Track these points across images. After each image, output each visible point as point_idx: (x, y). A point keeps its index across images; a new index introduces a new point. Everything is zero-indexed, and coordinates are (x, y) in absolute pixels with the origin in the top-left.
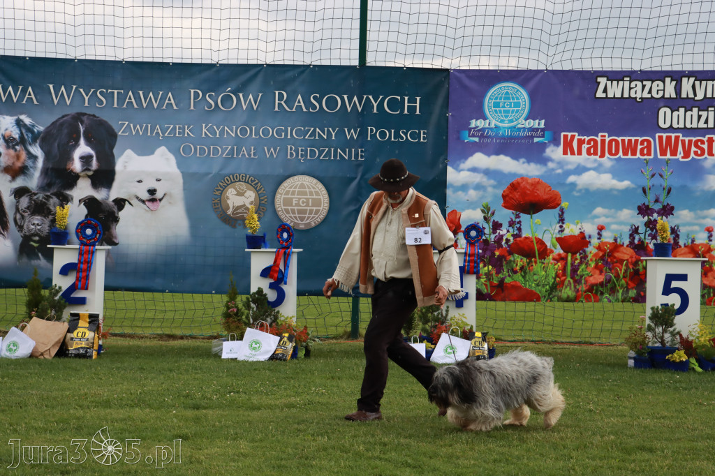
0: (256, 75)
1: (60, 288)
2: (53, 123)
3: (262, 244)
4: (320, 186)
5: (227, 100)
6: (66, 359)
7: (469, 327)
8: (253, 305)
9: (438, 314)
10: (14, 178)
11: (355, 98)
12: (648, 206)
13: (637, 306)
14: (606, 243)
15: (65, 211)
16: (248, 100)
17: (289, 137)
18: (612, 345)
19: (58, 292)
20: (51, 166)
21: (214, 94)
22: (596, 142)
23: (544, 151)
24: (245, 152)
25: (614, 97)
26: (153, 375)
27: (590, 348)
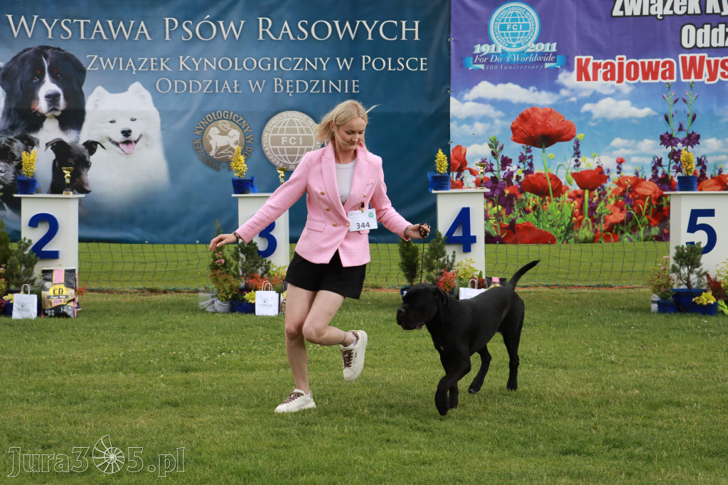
1: (30, 241)
2: (14, 59)
3: (251, 188)
5: (206, 29)
7: (478, 273)
8: (242, 256)
9: (444, 261)
11: (348, 24)
12: (671, 135)
13: (661, 245)
14: (626, 178)
15: (32, 157)
16: (229, 29)
17: (275, 69)
18: (633, 288)
19: (27, 245)
20: (13, 107)
21: (191, 22)
22: (612, 65)
23: (556, 77)
24: (228, 87)
25: (633, 16)
26: (135, 335)
27: (609, 291)
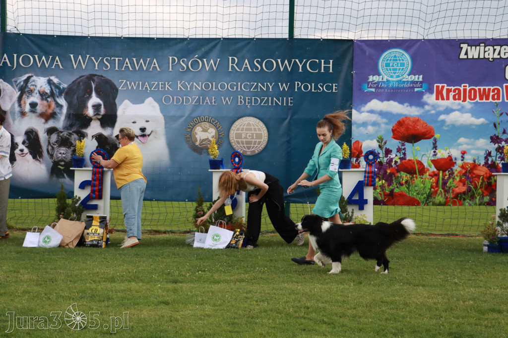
0: (215, 46)
1: (79, 198)
2: (73, 82)
3: (221, 166)
4: (261, 125)
5: (195, 64)
6: (84, 248)
9: (346, 216)
10: (47, 120)
11: (286, 62)
12: (498, 136)
13: (490, 208)
14: (467, 164)
15: (82, 144)
16: (210, 64)
17: (239, 90)
18: (472, 236)
19: (78, 201)
20: (72, 113)
21: (185, 59)
22: (459, 90)
23: (422, 97)
24: (208, 101)
25: (473, 58)
26: (144, 259)
27: (456, 238)
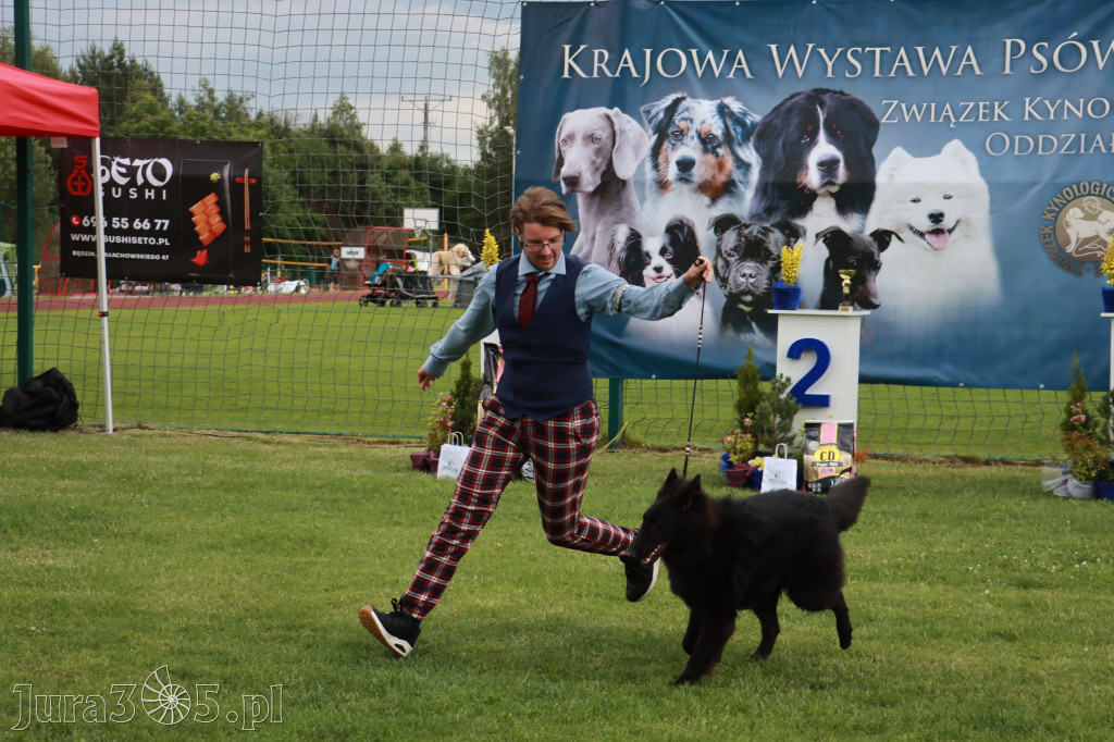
1: (788, 380)
2: (775, 109)
5: (1070, 54)
10: (714, 200)
15: (795, 254)
16: (1108, 53)
19: (784, 386)
20: (772, 180)
21: (1046, 44)
24: (1101, 144)
26: (943, 526)
